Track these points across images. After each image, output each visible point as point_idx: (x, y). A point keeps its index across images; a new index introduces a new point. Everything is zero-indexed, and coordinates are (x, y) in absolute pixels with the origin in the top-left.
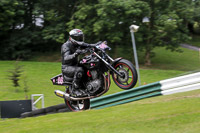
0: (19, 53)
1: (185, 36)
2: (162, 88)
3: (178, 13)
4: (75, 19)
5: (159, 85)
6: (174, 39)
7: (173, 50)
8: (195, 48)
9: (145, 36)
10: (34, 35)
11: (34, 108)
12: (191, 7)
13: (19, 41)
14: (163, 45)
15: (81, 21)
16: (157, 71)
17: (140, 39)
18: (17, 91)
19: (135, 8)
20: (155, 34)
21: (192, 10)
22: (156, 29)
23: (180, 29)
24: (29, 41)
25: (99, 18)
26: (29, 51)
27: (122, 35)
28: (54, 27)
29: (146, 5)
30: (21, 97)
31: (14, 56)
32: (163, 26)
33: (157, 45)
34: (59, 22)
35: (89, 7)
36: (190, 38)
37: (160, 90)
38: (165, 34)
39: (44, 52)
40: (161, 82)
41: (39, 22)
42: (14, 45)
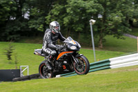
0: (11, 36)
1: (127, 28)
2: (111, 63)
3: (122, 12)
4: (51, 14)
5: (109, 61)
6: (119, 30)
7: (118, 38)
8: (134, 37)
9: (99, 27)
10: (23, 24)
11: (22, 75)
12: (132, 9)
13: (12, 29)
14: (111, 34)
15: (56, 16)
16: (107, 52)
17: (96, 30)
18: (10, 63)
19: (93, 8)
20: (106, 27)
21: (132, 10)
22: (107, 23)
23: (123, 24)
24: (19, 29)
25: (68, 14)
26: (19, 35)
27: (83, 26)
28: (36, 19)
29: (101, 6)
30: (13, 67)
31: (8, 39)
32: (112, 21)
33: (108, 33)
34: (40, 17)
35: (61, 7)
36: (130, 30)
37: (109, 65)
38: (113, 27)
39: (29, 36)
40: (110, 59)
41: (26, 16)
42: (8, 31)
